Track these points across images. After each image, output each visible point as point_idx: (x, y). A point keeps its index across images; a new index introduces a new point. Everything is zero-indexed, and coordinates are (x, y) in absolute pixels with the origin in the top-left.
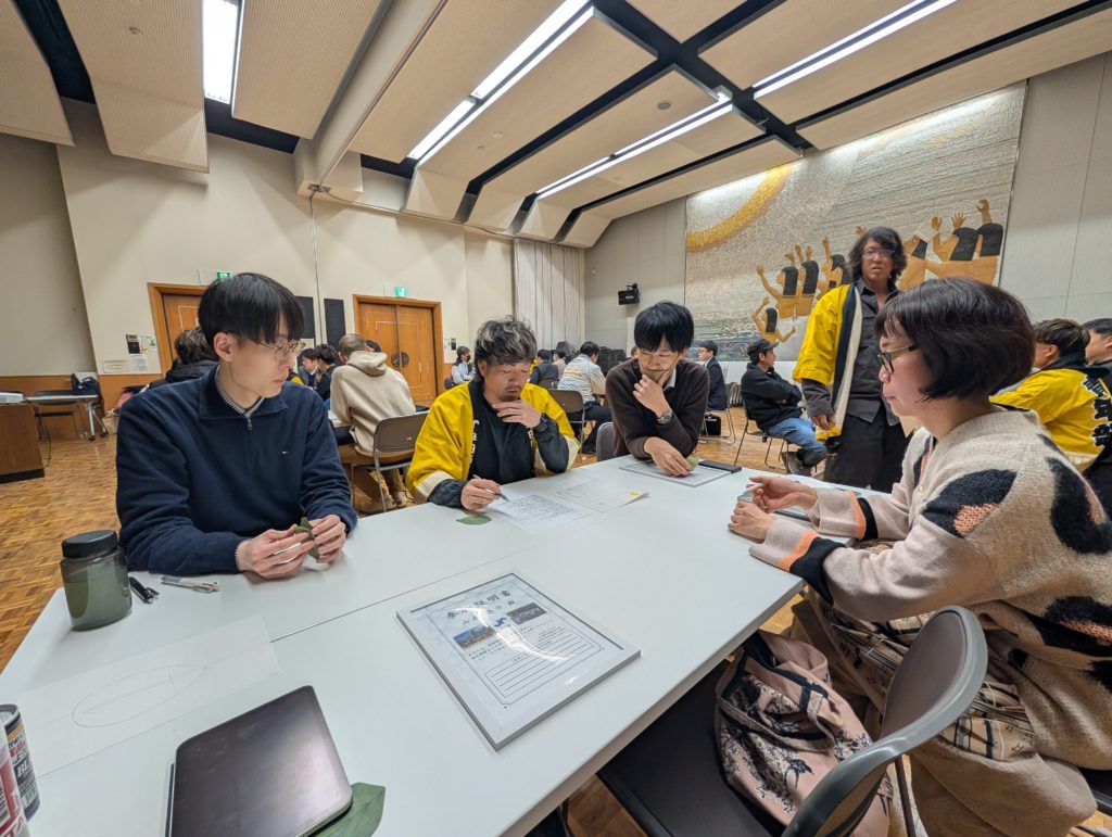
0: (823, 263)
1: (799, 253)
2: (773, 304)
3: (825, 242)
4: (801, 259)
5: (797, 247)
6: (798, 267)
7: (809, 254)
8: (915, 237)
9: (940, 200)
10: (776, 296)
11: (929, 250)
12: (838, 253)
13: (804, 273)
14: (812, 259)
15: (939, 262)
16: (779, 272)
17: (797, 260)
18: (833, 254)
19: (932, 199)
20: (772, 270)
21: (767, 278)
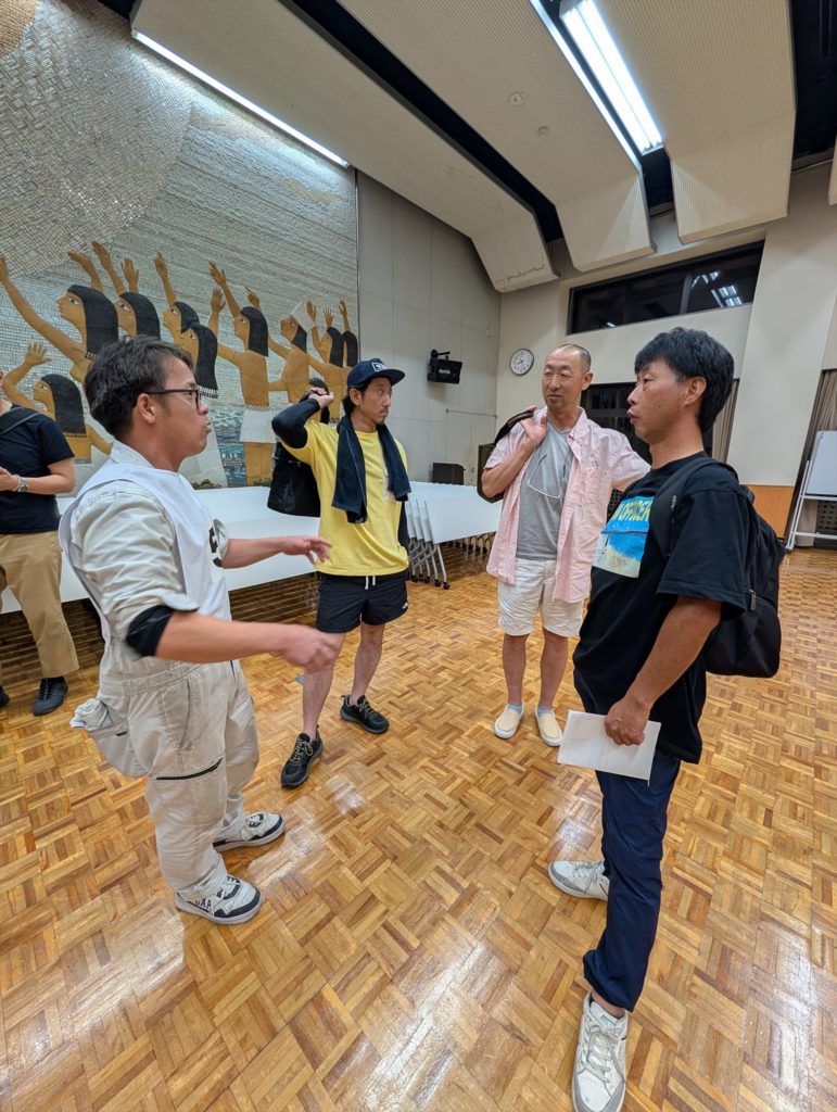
0: (162, 309)
1: (106, 263)
2: (62, 366)
3: (160, 266)
4: (117, 283)
5: (95, 244)
6: (114, 299)
7: (132, 277)
8: (293, 320)
9: (310, 281)
10: (67, 350)
11: (310, 344)
12: (187, 302)
13: (132, 318)
14: (142, 292)
15: (321, 361)
16: (61, 293)
17: (106, 281)
18: (179, 299)
19: (301, 273)
20: (38, 278)
21: (23, 295)
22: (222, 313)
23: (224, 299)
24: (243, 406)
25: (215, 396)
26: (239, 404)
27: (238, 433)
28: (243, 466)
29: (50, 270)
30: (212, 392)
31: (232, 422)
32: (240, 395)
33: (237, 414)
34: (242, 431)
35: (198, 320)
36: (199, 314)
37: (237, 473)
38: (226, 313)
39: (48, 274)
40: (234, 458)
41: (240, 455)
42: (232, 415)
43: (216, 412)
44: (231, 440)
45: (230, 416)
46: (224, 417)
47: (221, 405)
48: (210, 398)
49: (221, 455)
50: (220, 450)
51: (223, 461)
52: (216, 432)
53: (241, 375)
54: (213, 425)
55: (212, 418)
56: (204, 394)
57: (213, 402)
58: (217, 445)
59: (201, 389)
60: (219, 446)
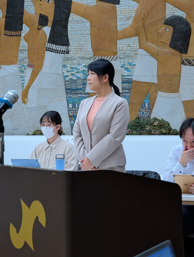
25: (68, 52)
30: (64, 48)
31: (81, 75)
42: (81, 68)
43: (67, 67)
44: (78, 92)
45: (79, 69)
46: (73, 71)
47: (71, 60)
48: (60, 54)
49: (68, 105)
50: (68, 101)
51: (68, 111)
52: (65, 85)
53: (91, 26)
54: (62, 79)
55: (63, 73)
56: (56, 51)
57: (64, 58)
58: (65, 96)
59: (54, 47)
60: (67, 97)
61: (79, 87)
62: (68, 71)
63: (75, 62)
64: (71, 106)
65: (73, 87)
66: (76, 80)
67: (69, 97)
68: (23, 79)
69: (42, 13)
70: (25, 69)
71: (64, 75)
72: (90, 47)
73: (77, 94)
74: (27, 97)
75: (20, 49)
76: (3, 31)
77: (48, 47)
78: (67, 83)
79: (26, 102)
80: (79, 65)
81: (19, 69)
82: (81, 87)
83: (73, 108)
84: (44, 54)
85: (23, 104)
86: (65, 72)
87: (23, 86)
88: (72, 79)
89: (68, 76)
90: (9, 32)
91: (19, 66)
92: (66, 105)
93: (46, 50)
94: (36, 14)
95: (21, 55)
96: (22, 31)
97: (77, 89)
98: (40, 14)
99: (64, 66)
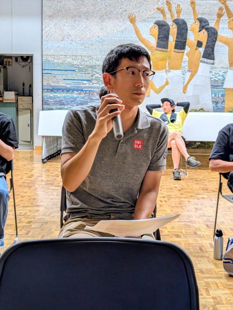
1: (170, 10)
3: (193, 3)
4: (172, 16)
6: (170, 22)
7: (179, 12)
10: (149, 48)
12: (204, 17)
13: (175, 30)
14: (182, 17)
16: (153, 25)
17: (168, 16)
18: (199, 16)
20: (145, 21)
21: (139, 28)
22: (222, 18)
23: (224, 10)
24: (227, 68)
25: (213, 64)
26: (226, 67)
27: (223, 83)
28: (224, 101)
29: (149, 17)
30: (211, 61)
31: (221, 78)
32: (226, 62)
33: (224, 73)
34: (225, 82)
35: (208, 24)
36: (209, 21)
37: (219, 105)
38: (225, 17)
39: (148, 18)
40: (218, 97)
41: (223, 96)
42: (221, 73)
43: (212, 72)
44: (219, 87)
45: (220, 74)
46: (216, 75)
47: (216, 68)
48: (209, 65)
49: (212, 95)
50: (212, 93)
51: (212, 98)
52: (211, 83)
53: (229, 49)
54: (210, 79)
55: (210, 76)
56: (207, 63)
57: (211, 67)
58: (210, 90)
59: (206, 60)
60: (211, 90)
61: (219, 85)
62: (213, 75)
63: (218, 70)
64: (213, 95)
65: (216, 84)
66: (217, 81)
67: (213, 90)
68: (184, 79)
69: (199, 40)
70: (186, 73)
71: (210, 77)
72: (228, 61)
73: (218, 88)
74: (186, 90)
75: (183, 60)
76: (173, 49)
77: (202, 60)
78: (212, 82)
79: (186, 93)
80: (220, 71)
81: (182, 73)
82: (221, 84)
83: (215, 96)
84: (199, 64)
85: (183, 94)
86: (211, 75)
87: (184, 83)
88: (215, 80)
89: (212, 78)
90: (177, 50)
91: (182, 71)
92: (211, 95)
93: (201, 62)
94: (195, 40)
95: (183, 65)
96: (185, 50)
97: (218, 86)
98: (198, 40)
99: (211, 72)
